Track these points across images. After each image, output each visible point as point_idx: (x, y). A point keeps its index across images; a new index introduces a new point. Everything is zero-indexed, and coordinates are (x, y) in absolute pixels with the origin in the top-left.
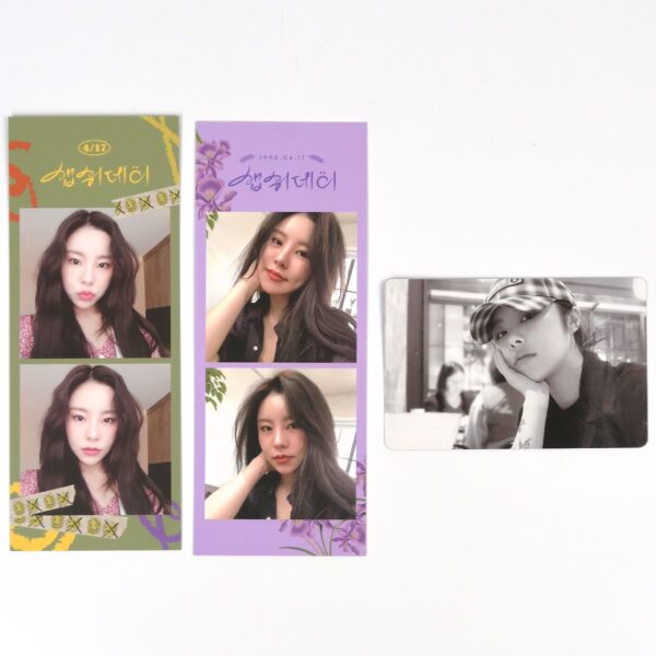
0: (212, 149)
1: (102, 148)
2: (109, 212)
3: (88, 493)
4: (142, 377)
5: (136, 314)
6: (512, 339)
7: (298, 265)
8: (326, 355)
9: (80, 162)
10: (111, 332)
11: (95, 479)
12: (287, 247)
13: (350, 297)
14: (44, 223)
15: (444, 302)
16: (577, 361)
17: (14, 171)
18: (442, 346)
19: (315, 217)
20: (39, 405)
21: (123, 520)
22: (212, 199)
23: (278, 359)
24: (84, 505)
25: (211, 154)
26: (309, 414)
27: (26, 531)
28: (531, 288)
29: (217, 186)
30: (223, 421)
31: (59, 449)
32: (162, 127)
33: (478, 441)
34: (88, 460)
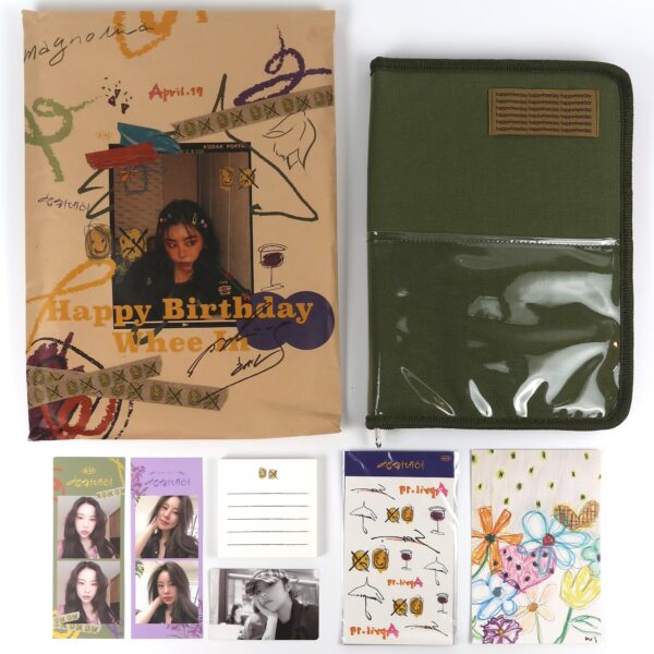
0: (138, 469)
1: (92, 471)
2: (95, 497)
3: (86, 616)
4: (108, 566)
5: (106, 541)
6: (263, 594)
7: (174, 518)
8: (186, 555)
9: (83, 476)
10: (95, 547)
11: (88, 609)
12: (169, 510)
13: (195, 531)
14: (68, 502)
15: (232, 578)
16: (290, 604)
17: (55, 480)
18: (233, 597)
19: (180, 497)
20: (65, 578)
21: (99, 626)
22: (138, 492)
23: (165, 557)
24: (83, 619)
25: (137, 471)
26: (179, 580)
27: (59, 630)
28: (271, 573)
29: (140, 485)
30: (143, 583)
31: (73, 597)
32: (117, 462)
33: (248, 635)
34: (85, 601)
